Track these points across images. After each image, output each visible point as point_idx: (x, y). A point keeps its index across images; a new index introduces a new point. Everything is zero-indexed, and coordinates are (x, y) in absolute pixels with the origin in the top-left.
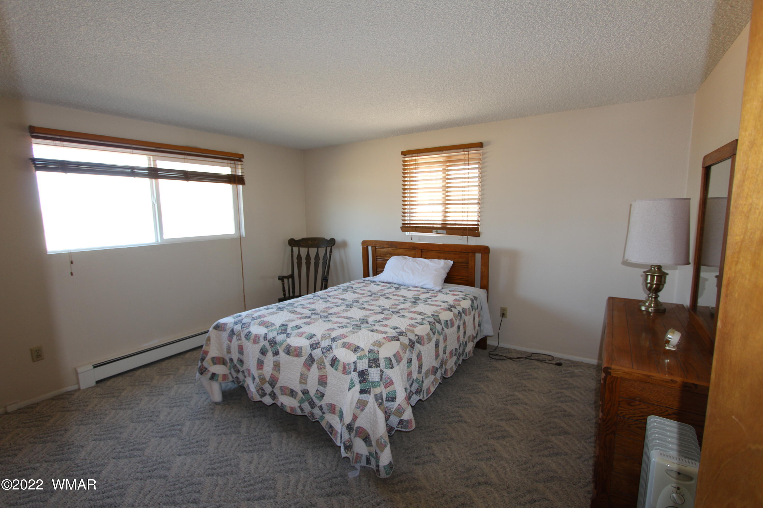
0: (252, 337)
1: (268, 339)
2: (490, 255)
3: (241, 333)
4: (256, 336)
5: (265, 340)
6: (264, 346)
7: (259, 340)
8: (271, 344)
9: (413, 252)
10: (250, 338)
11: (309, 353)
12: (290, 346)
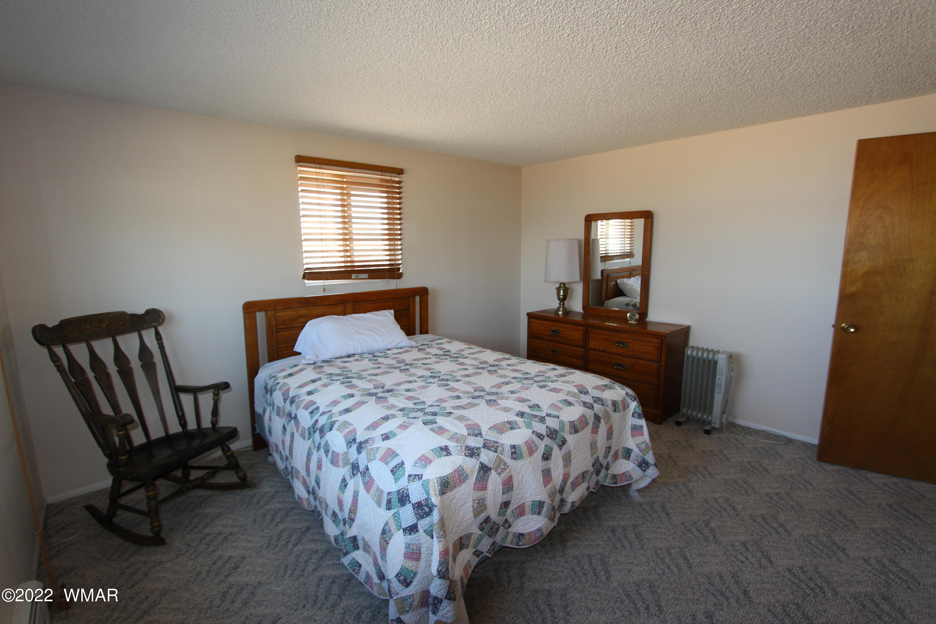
0: (525, 450)
1: (545, 435)
2: (430, 296)
3: (502, 457)
4: (527, 443)
5: (542, 439)
6: (546, 446)
7: (536, 445)
8: (553, 436)
9: (340, 308)
10: (521, 453)
11: (593, 415)
12: (573, 422)
